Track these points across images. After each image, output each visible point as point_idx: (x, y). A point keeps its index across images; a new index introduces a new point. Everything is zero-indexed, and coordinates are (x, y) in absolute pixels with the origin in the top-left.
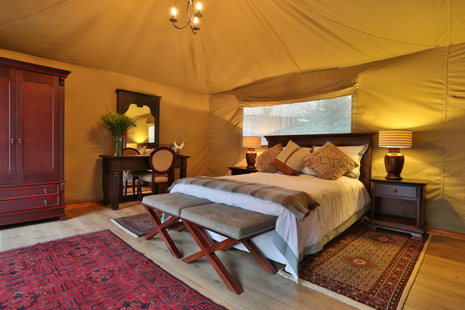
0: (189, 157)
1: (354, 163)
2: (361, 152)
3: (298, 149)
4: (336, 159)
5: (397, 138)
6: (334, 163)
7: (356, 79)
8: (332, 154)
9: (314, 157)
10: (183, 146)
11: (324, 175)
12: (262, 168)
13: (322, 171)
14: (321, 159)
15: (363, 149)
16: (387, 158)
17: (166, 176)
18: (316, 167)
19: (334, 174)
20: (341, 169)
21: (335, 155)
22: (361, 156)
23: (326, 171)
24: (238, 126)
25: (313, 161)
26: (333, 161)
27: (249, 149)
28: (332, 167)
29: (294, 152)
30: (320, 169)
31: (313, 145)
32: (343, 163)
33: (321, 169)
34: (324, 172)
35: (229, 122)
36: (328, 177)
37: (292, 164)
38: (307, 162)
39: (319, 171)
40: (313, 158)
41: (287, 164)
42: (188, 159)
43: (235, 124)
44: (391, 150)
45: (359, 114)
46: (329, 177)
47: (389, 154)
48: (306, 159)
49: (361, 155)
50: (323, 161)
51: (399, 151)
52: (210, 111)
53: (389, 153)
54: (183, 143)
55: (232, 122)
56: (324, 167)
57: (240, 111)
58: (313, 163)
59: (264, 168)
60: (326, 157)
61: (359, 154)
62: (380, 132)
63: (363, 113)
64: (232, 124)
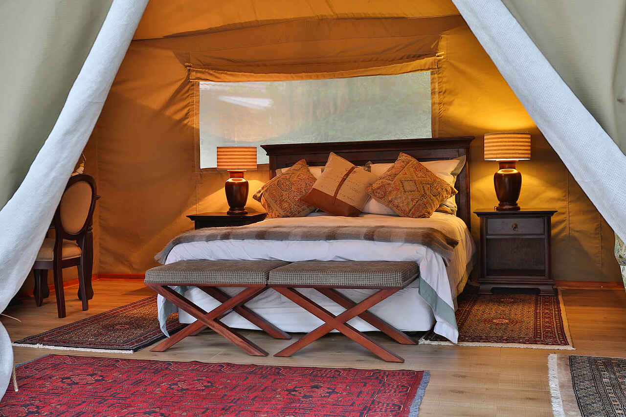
1: (450, 188)
2: (455, 170)
3: (353, 168)
4: (426, 184)
6: (424, 189)
7: (438, 42)
8: (419, 175)
9: (390, 182)
11: (410, 210)
13: (408, 204)
14: (402, 184)
15: (458, 165)
16: (498, 178)
18: (396, 198)
19: (427, 208)
20: (434, 197)
21: (424, 177)
22: (456, 177)
23: (414, 204)
24: (185, 122)
25: (390, 189)
26: (423, 187)
27: (233, 174)
28: (423, 196)
30: (402, 200)
31: (368, 161)
32: (437, 190)
33: (405, 201)
34: (411, 206)
36: (418, 214)
38: (379, 191)
39: (401, 205)
40: (389, 184)
41: (339, 197)
43: (178, 117)
44: (502, 165)
45: (443, 104)
46: (422, 214)
47: (500, 172)
50: (407, 188)
51: (513, 165)
53: (500, 169)
54: (82, 164)
56: (410, 197)
57: (188, 91)
58: (390, 192)
59: (289, 210)
60: (411, 181)
61: (453, 174)
62: (485, 137)
63: (450, 103)
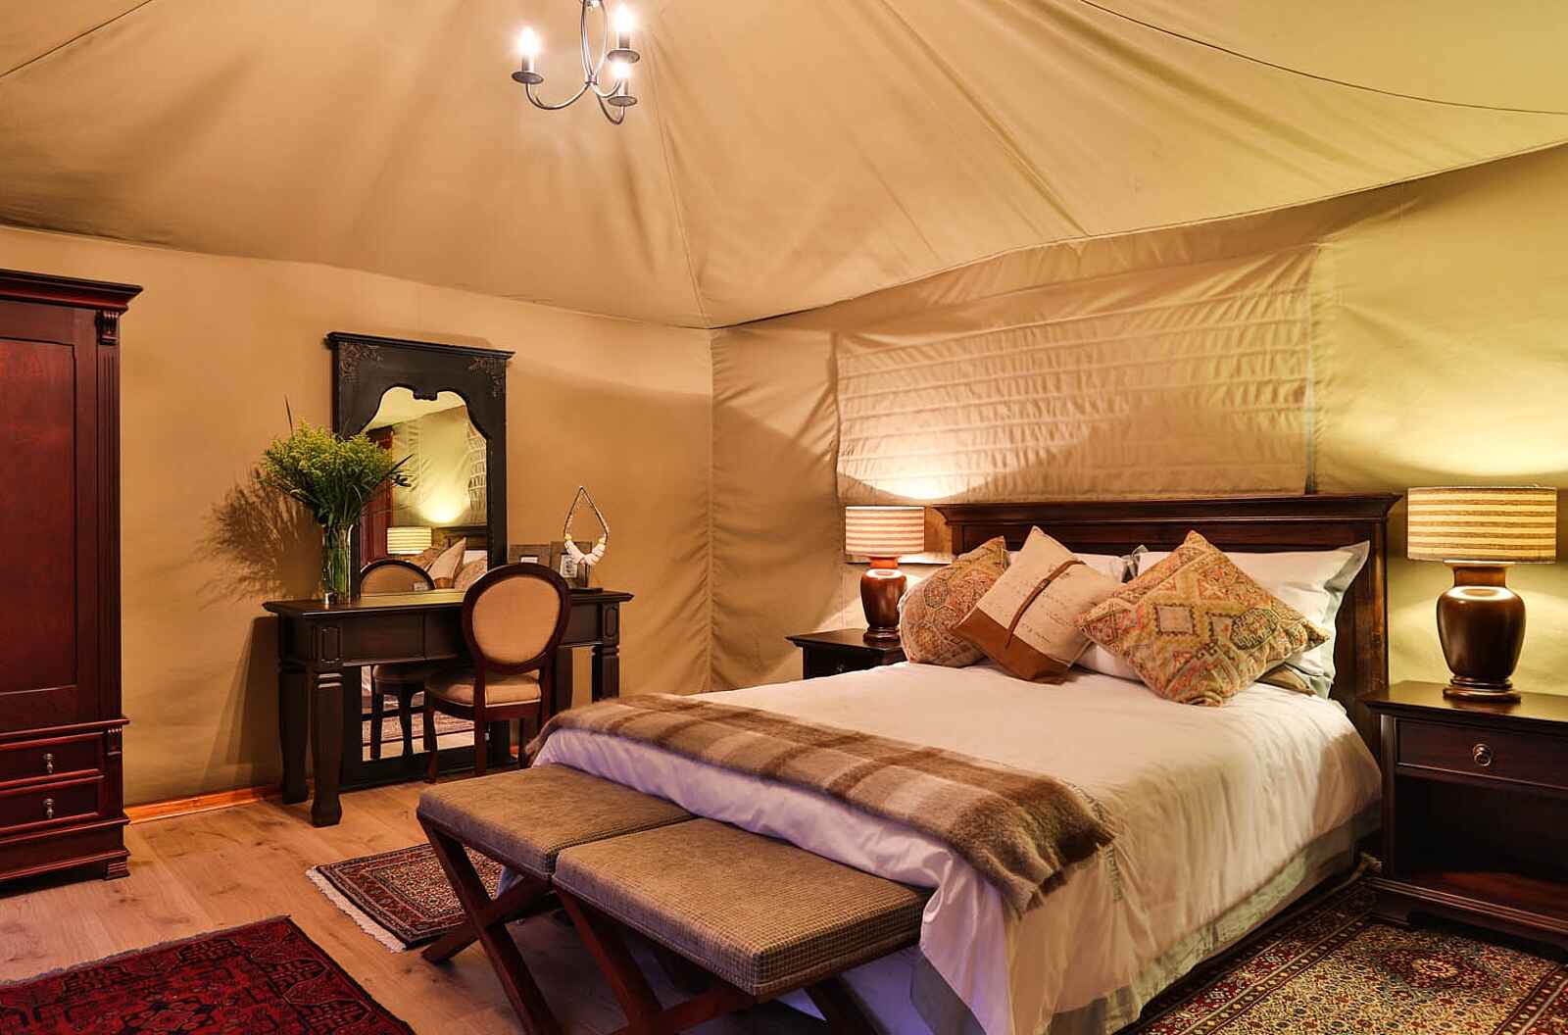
0: (628, 597)
1: (1302, 629)
2: (1337, 577)
3: (1068, 564)
4: (1221, 615)
5: (1482, 524)
6: (1211, 630)
8: (1208, 593)
9: (1127, 606)
10: (601, 554)
11: (1170, 681)
12: (923, 647)
13: (1164, 664)
14: (1157, 613)
15: (1346, 565)
16: (1447, 608)
17: (531, 680)
18: (1137, 648)
19: (1213, 679)
20: (1241, 652)
21: (1219, 598)
22: (1340, 596)
23: (1178, 665)
25: (1127, 623)
26: (1211, 624)
27: (875, 561)
28: (1206, 647)
29: (1047, 582)
30: (1154, 656)
32: (1255, 632)
33: (1157, 657)
35: (793, 444)
37: (1040, 631)
38: (1100, 625)
39: (1149, 665)
40: (1125, 611)
41: (1018, 632)
42: (622, 605)
44: (1465, 574)
45: (1327, 412)
47: (1459, 594)
48: (1095, 613)
49: (1338, 590)
51: (1497, 577)
52: (715, 397)
53: (1456, 585)
54: (603, 540)
55: (806, 441)
56: (1171, 648)
58: (1126, 631)
59: (930, 647)
60: (1181, 605)
61: (1331, 588)
62: (1411, 498)
63: (1344, 409)
64: (806, 451)
